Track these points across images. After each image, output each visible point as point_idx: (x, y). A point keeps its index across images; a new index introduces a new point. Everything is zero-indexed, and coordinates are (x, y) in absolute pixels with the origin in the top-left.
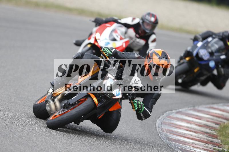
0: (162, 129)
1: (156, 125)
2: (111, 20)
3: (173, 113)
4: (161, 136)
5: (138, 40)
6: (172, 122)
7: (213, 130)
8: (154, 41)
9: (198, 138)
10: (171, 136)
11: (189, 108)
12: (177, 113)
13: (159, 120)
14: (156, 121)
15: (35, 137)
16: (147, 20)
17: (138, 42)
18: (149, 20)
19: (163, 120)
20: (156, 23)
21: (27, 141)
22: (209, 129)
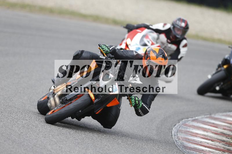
0: (179, 137)
1: (172, 133)
2: (143, 26)
3: (190, 120)
4: (177, 145)
5: (170, 45)
6: (188, 130)
7: (230, 138)
8: (185, 46)
9: (215, 146)
10: (187, 144)
11: (206, 116)
12: (193, 121)
13: (175, 128)
14: (172, 129)
15: (50, 145)
16: (178, 25)
17: (170, 48)
18: (180, 25)
19: (179, 128)
20: (186, 28)
21: (41, 149)
22: (226, 137)
